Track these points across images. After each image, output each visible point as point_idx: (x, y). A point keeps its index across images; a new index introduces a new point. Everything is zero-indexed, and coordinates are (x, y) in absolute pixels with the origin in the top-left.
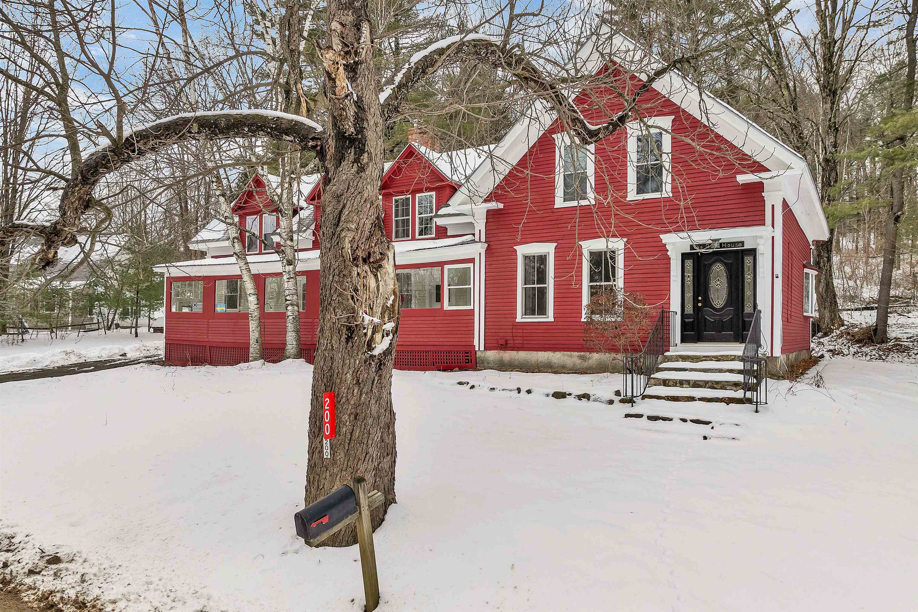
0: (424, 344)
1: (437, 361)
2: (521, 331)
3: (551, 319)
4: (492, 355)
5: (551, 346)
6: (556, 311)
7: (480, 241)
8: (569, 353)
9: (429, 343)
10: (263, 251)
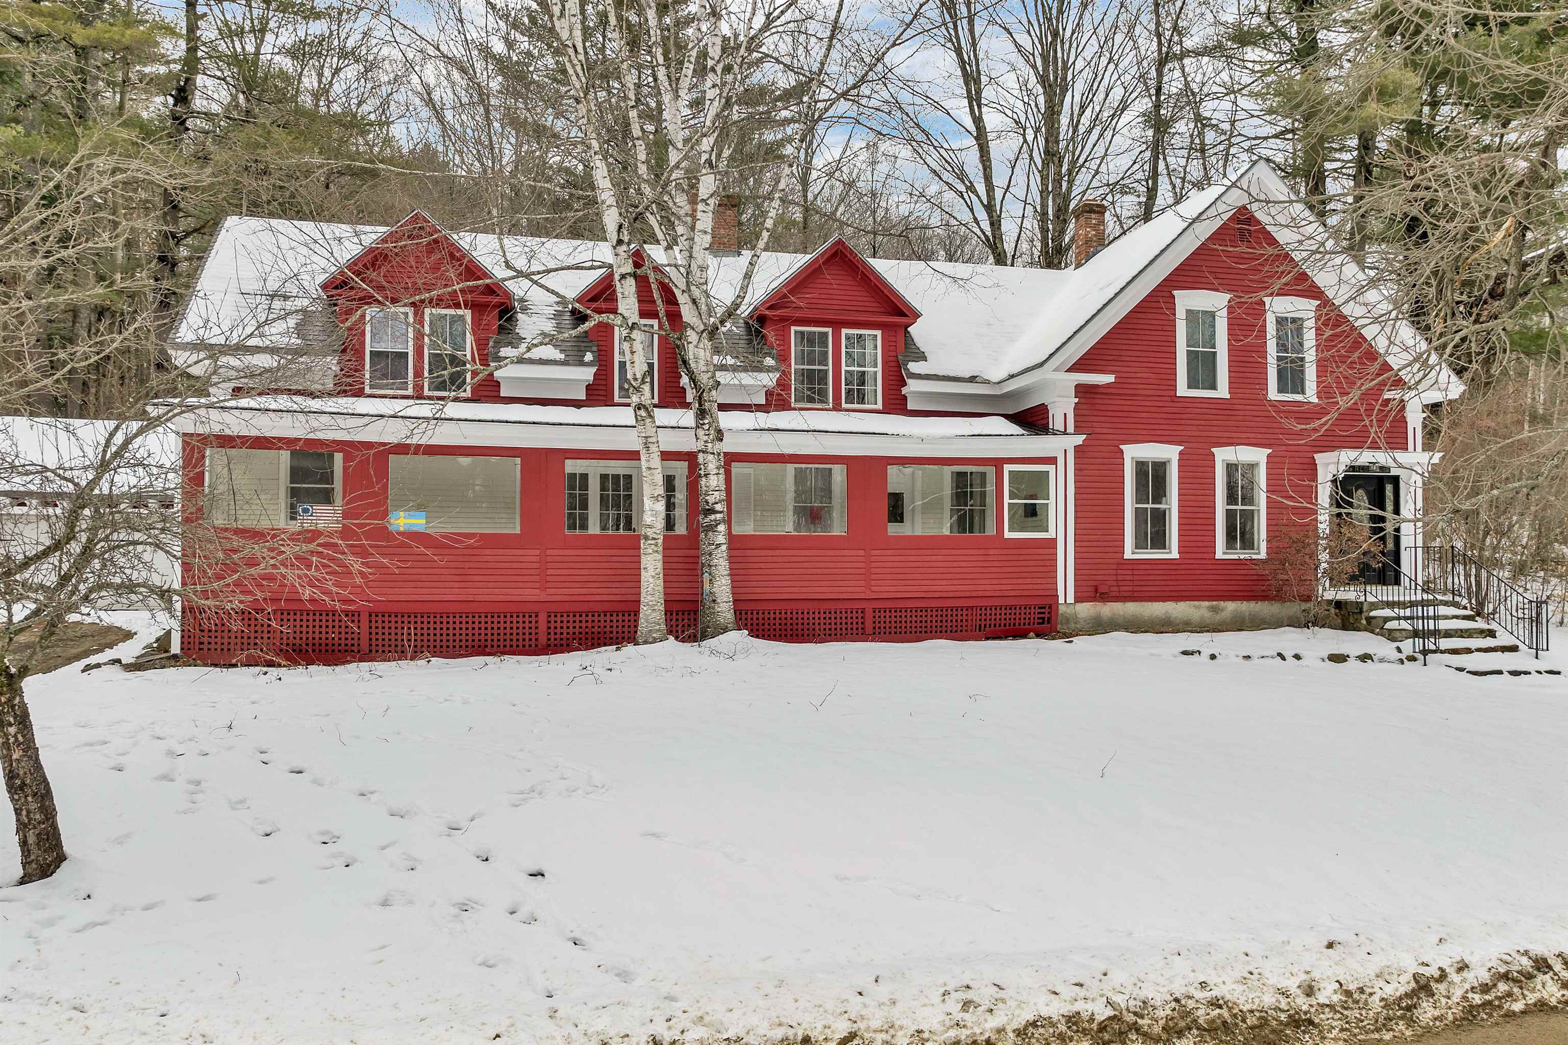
0: (967, 594)
1: (988, 622)
2: (1130, 572)
3: (1175, 554)
4: (1086, 610)
5: (1174, 594)
6: (1183, 544)
7: (1065, 433)
8: (1196, 603)
9: (974, 594)
10: (426, 392)
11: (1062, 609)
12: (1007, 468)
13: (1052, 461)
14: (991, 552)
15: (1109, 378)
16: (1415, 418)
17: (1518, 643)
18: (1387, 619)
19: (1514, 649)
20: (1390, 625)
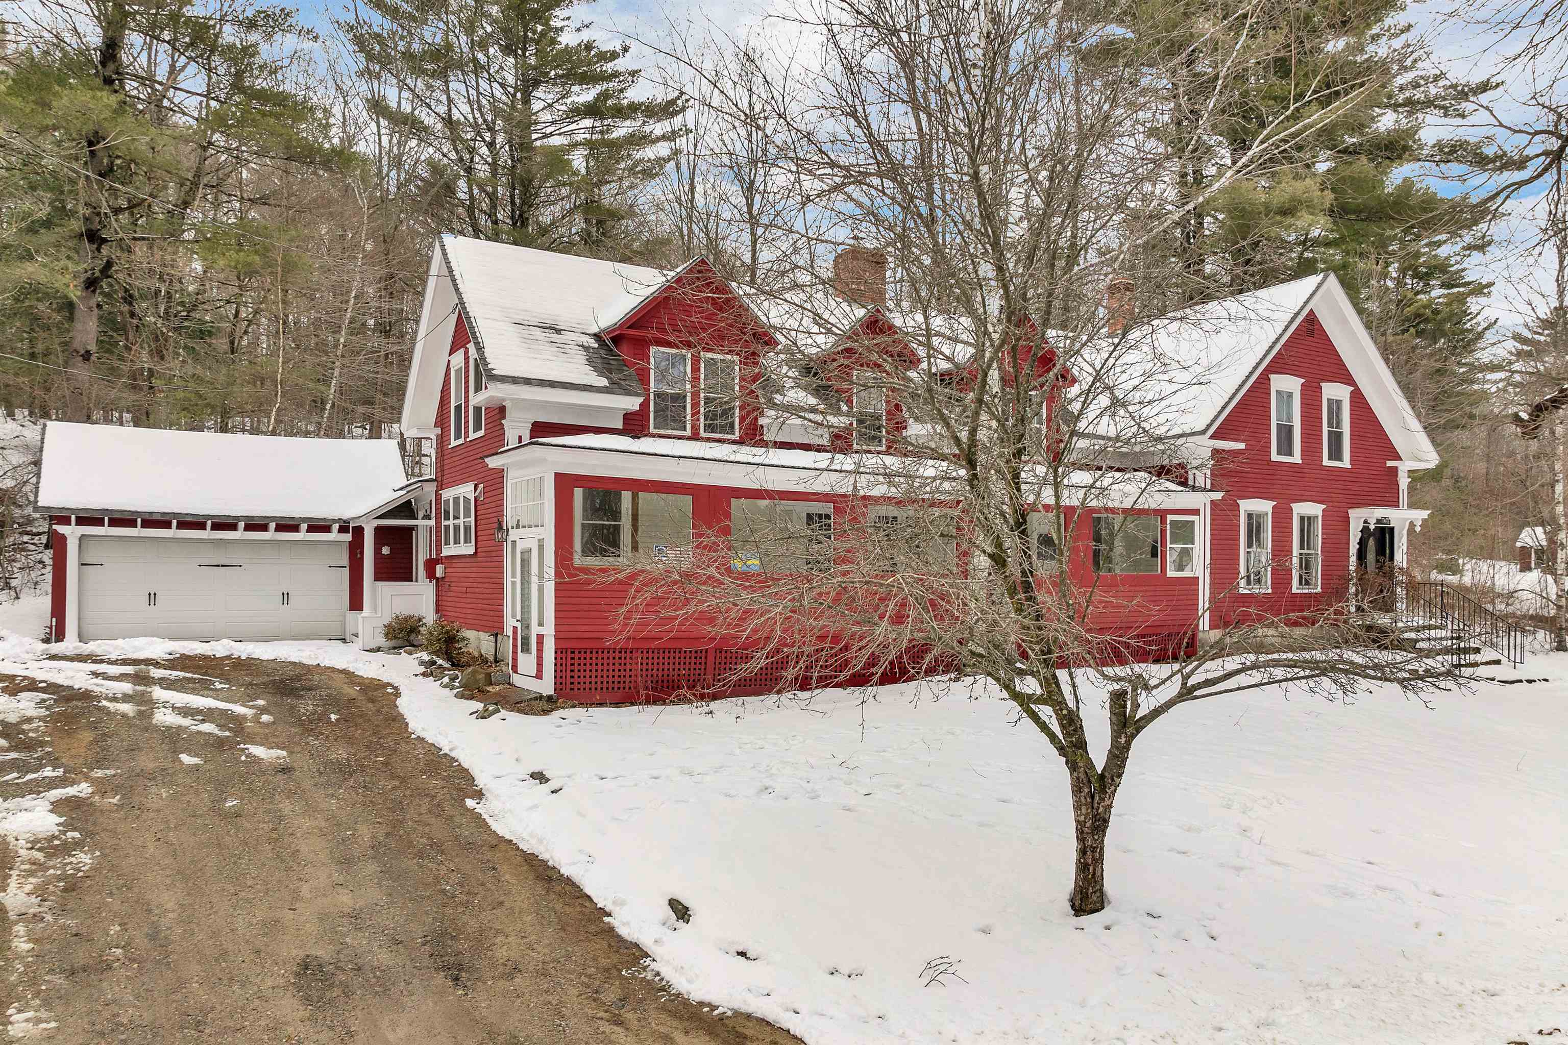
2: (1242, 604)
3: (1269, 589)
4: (1216, 636)
6: (1274, 581)
7: (1205, 490)
10: (702, 434)
11: (1200, 635)
12: (1170, 518)
13: (1196, 512)
14: (1158, 588)
15: (1242, 446)
16: (1404, 482)
17: (1501, 657)
18: (1417, 641)
19: (1498, 662)
20: (1420, 645)
